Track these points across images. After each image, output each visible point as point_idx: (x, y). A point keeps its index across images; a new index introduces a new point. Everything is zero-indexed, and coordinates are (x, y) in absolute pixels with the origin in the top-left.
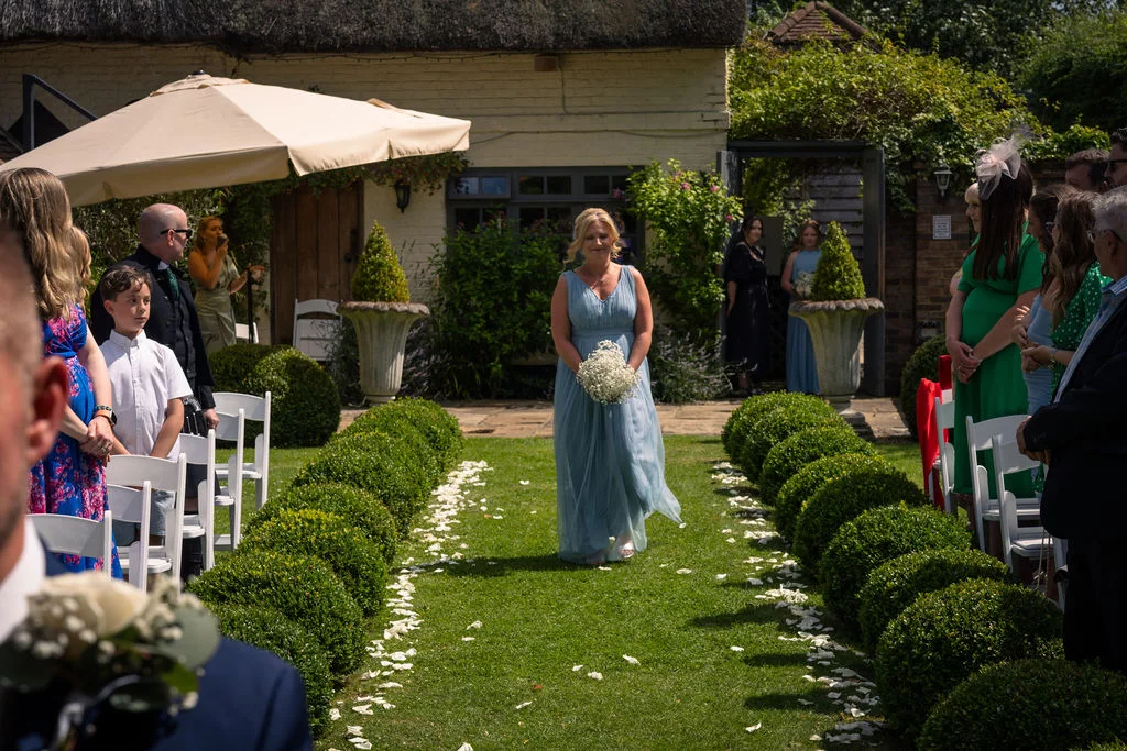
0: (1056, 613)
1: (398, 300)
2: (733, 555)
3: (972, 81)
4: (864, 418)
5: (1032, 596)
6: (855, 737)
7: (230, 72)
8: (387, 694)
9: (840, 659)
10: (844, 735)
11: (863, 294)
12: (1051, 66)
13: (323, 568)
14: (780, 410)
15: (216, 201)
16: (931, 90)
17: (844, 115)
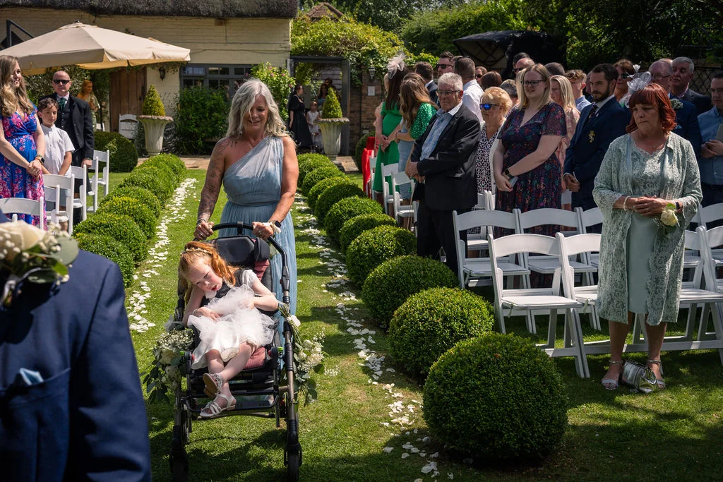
0: (414, 238)
1: (160, 115)
3: (384, 35)
4: (341, 164)
6: (338, 285)
7: (92, 22)
8: (157, 269)
9: (332, 255)
10: (334, 285)
11: (341, 116)
13: (130, 220)
14: (310, 160)
15: (87, 75)
16: (368, 38)
17: (335, 47)
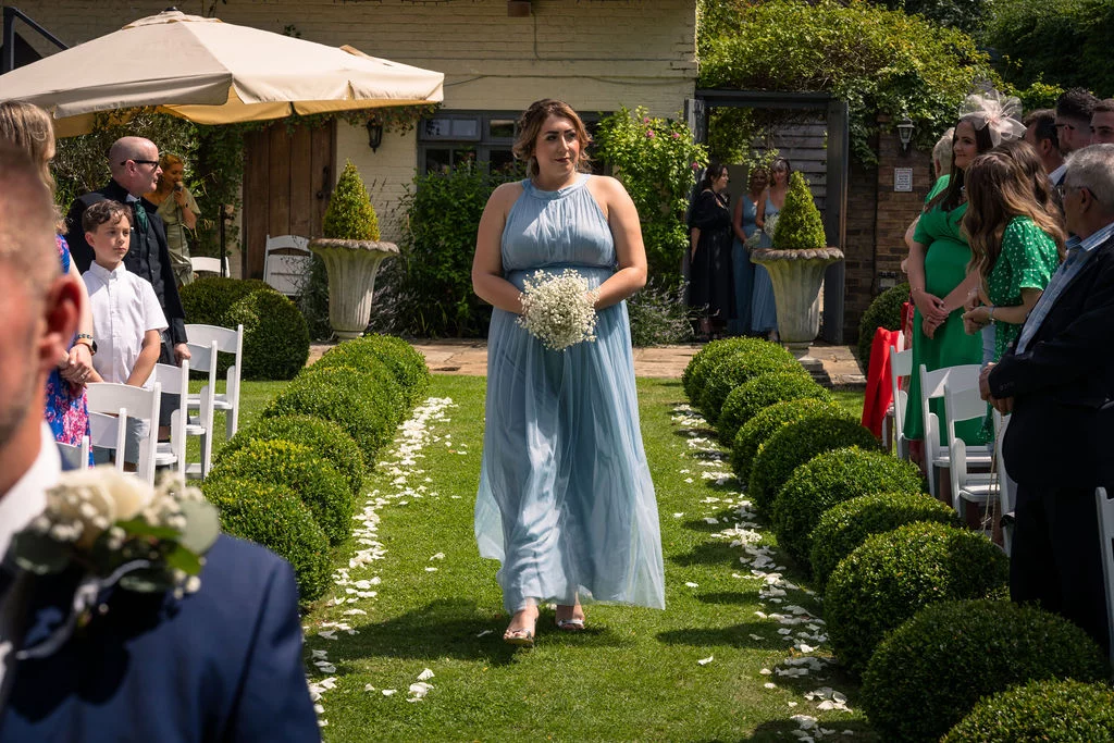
0: (1001, 556)
1: (368, 237)
2: (691, 495)
3: (937, 37)
4: (822, 365)
5: (977, 540)
6: (804, 671)
7: (207, 8)
8: (352, 620)
9: (792, 597)
10: (793, 670)
11: (824, 243)
12: (1016, 23)
13: (291, 496)
14: (740, 354)
15: (191, 137)
16: (897, 45)
17: (810, 67)
